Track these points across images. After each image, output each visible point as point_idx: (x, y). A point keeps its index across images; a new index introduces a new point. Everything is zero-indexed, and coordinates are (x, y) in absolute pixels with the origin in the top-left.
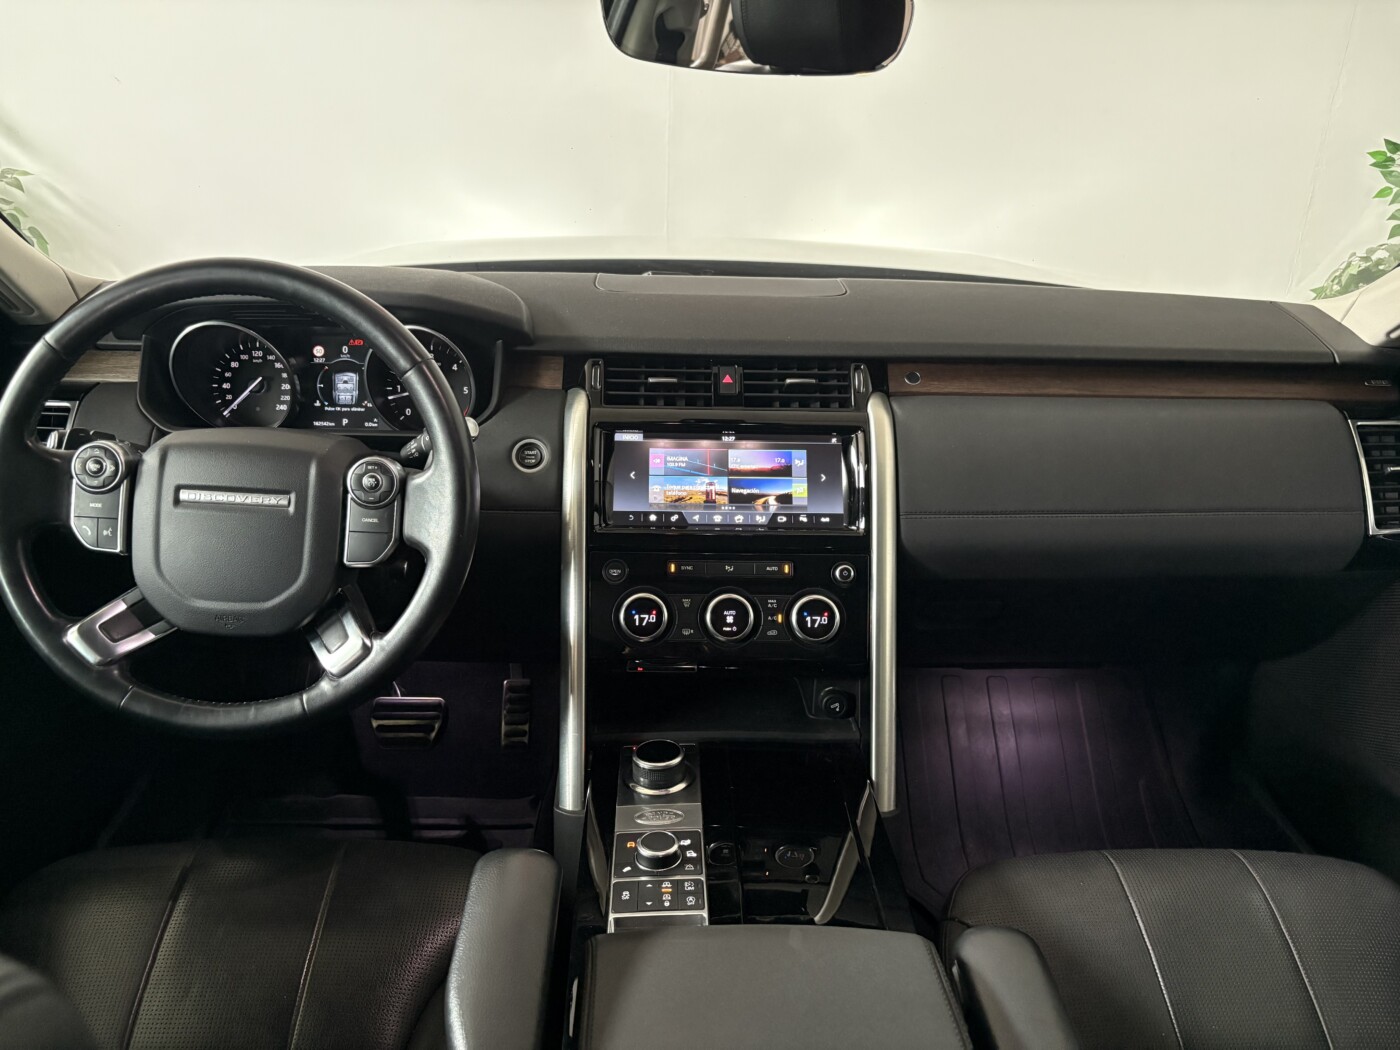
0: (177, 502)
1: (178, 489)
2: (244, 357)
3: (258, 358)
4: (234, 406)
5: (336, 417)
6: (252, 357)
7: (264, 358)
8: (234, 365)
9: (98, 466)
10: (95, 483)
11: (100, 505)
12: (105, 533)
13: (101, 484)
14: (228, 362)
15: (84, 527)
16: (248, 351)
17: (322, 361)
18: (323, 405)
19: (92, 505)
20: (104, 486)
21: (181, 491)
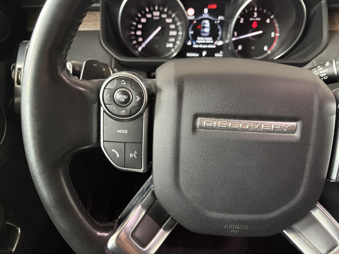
0: (194, 129)
1: (196, 116)
2: (149, 16)
3: (157, 16)
4: (144, 45)
5: (199, 51)
6: (153, 16)
7: (160, 16)
8: (143, 20)
9: (125, 97)
10: (123, 112)
11: (126, 132)
12: (131, 155)
13: (129, 114)
14: (140, 19)
15: (113, 150)
16: (151, 12)
17: (193, 18)
18: (192, 44)
19: (119, 131)
20: (130, 115)
21: (199, 119)
